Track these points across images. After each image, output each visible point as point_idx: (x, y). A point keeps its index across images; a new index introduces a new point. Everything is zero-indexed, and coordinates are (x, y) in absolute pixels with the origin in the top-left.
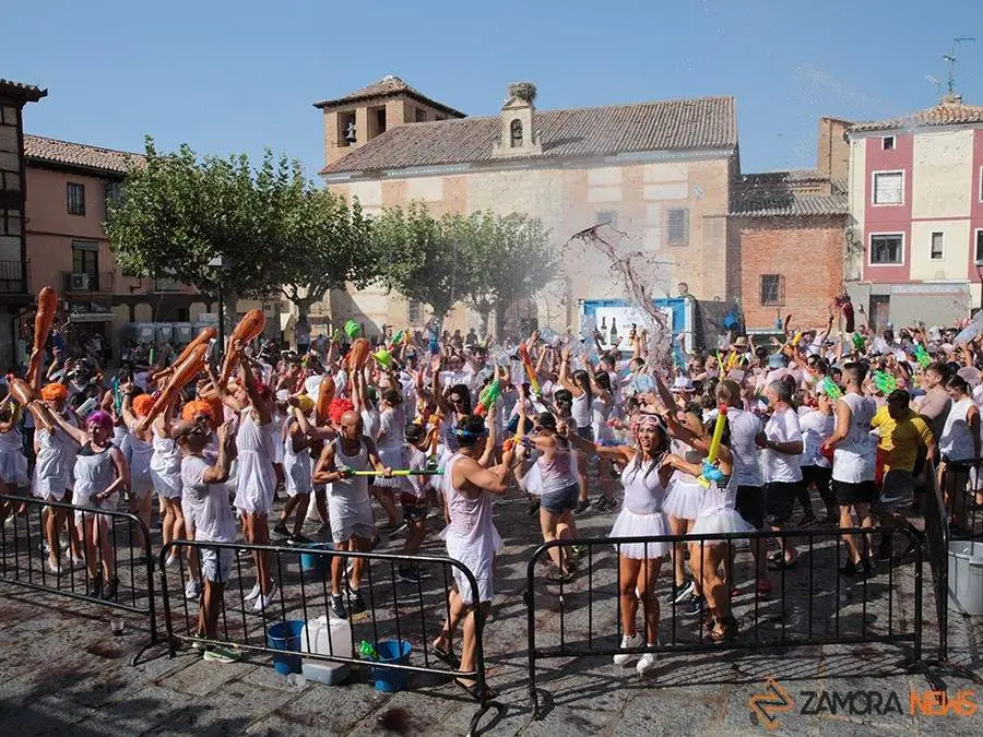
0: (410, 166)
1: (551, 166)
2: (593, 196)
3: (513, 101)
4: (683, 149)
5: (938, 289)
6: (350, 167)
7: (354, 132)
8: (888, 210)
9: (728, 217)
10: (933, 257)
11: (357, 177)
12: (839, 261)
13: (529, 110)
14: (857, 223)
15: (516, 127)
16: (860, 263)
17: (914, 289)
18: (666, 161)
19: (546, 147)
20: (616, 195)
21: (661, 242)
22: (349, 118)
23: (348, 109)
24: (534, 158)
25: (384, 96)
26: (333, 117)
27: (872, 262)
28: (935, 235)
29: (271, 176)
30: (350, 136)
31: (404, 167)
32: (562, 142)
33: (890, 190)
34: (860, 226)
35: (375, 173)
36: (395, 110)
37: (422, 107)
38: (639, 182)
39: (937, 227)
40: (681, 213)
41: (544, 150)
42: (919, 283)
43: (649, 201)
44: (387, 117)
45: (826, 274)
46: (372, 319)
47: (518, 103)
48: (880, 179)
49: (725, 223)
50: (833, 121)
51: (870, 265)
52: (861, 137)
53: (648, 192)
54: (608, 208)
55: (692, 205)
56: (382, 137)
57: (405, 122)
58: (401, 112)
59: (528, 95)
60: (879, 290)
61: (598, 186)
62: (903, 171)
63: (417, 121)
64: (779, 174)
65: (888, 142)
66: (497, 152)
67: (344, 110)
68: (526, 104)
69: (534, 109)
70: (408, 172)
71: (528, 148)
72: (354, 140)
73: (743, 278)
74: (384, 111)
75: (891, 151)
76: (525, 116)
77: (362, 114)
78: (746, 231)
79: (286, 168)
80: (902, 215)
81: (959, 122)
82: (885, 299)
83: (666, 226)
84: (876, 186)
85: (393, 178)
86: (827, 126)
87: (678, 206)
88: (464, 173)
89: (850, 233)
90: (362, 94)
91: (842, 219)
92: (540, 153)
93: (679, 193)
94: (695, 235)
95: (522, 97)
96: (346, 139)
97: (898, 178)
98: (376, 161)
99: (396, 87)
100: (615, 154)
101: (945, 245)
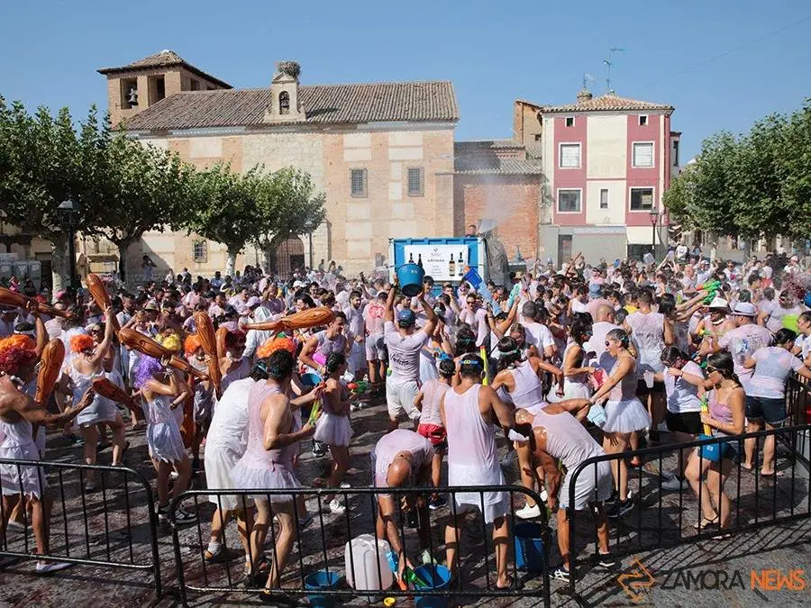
0: (192, 127)
1: (313, 131)
2: (348, 156)
3: (282, 75)
4: (420, 120)
5: (605, 231)
6: (138, 126)
7: (136, 97)
8: (571, 172)
9: (455, 176)
10: (602, 207)
11: (146, 135)
12: (536, 209)
13: (295, 84)
14: (548, 181)
15: (284, 97)
16: (551, 211)
17: (588, 230)
18: (406, 130)
19: (309, 115)
20: (366, 155)
21: (403, 194)
22: (130, 85)
23: (130, 76)
24: (300, 124)
25: (162, 67)
26: (116, 83)
27: (560, 210)
28: (602, 191)
29: (96, 129)
30: (132, 99)
31: (187, 128)
32: (321, 111)
33: (571, 157)
34: (551, 184)
35: (162, 132)
36: (172, 80)
37: (196, 78)
38: (384, 146)
39: (604, 185)
40: (418, 170)
41: (308, 118)
42: (592, 226)
43: (392, 161)
44: (166, 85)
45: (527, 219)
46: (161, 256)
47: (285, 78)
48: (564, 149)
49: (452, 180)
50: (524, 104)
51: (558, 212)
52: (551, 117)
53: (392, 154)
54: (361, 166)
55: (426, 165)
56: (162, 102)
57: (182, 90)
58: (179, 81)
59: (294, 72)
60: (565, 231)
61: (351, 148)
62: (580, 143)
63: (192, 90)
64: (487, 142)
65: (570, 121)
66: (268, 118)
67: (126, 77)
68: (293, 79)
69: (298, 84)
70: (191, 132)
71: (294, 115)
72: (136, 104)
73: (466, 222)
74: (163, 80)
75: (572, 127)
76: (291, 89)
77: (143, 81)
78: (468, 186)
79: (110, 123)
80: (579, 176)
81: (617, 109)
82: (569, 238)
83: (406, 181)
84: (561, 153)
85: (178, 137)
86: (520, 107)
87: (415, 165)
88: (240, 134)
89: (544, 188)
90: (141, 64)
91: (537, 178)
92: (305, 120)
93: (416, 156)
94: (429, 188)
95: (289, 72)
96: (128, 102)
97: (577, 148)
98: (162, 122)
99: (173, 60)
100: (366, 122)
101: (610, 198)
